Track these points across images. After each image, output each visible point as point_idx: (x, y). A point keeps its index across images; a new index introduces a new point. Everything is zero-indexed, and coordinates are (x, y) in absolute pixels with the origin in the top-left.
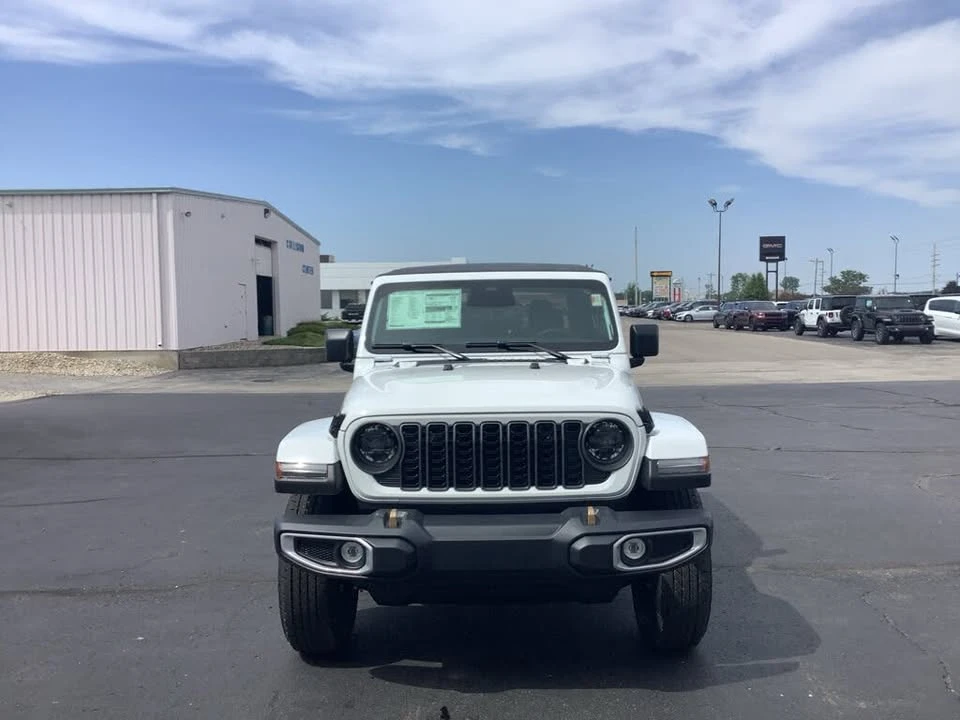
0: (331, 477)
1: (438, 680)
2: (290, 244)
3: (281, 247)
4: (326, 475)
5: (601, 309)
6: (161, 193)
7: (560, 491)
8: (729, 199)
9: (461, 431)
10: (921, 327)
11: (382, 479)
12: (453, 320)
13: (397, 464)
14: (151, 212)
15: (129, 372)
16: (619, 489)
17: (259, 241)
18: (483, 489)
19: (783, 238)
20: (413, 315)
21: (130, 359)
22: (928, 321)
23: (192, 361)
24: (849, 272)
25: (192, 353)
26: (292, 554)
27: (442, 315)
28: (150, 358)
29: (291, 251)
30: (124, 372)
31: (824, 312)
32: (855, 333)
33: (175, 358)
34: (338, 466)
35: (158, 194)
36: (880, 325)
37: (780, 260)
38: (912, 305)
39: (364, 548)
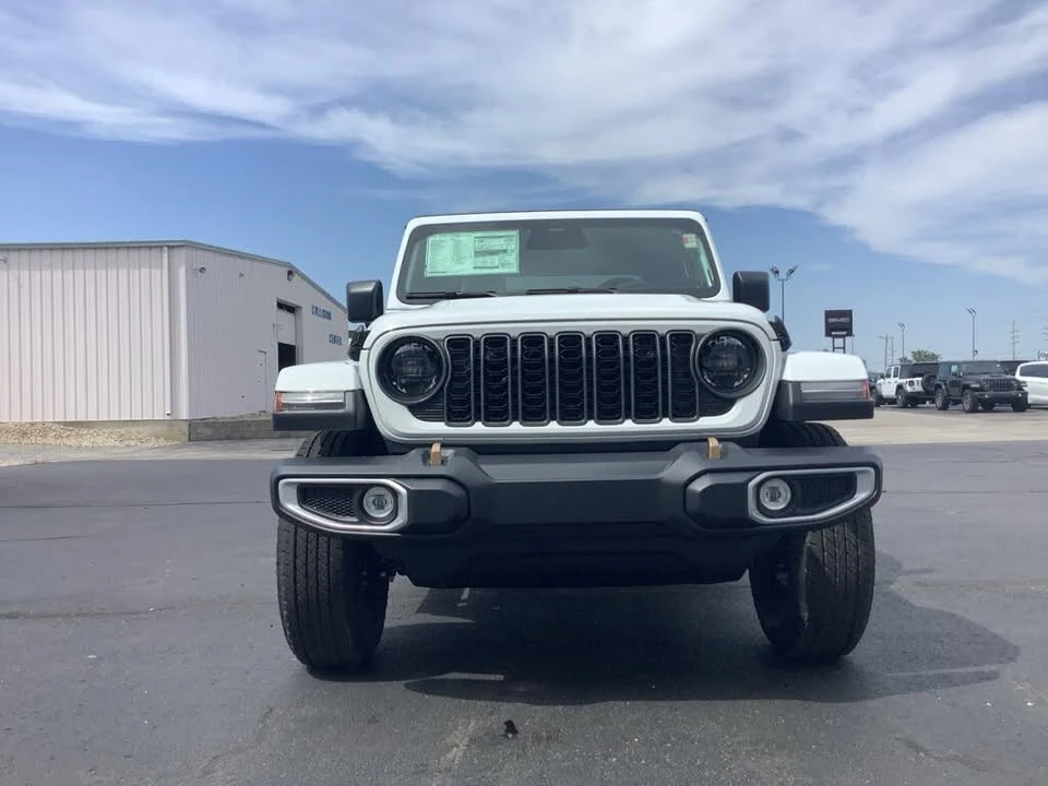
0: (349, 407)
1: (499, 693)
2: (316, 310)
3: (306, 312)
4: (342, 405)
5: (695, 252)
6: (172, 247)
7: (666, 424)
8: (791, 267)
9: (528, 345)
10: (1013, 393)
11: (418, 411)
12: (510, 264)
13: (442, 388)
14: (162, 268)
15: (133, 443)
16: (747, 422)
17: (281, 306)
18: (559, 423)
19: (850, 312)
20: (459, 259)
21: (134, 430)
22: (1020, 386)
23: (203, 431)
24: (919, 353)
25: (205, 423)
26: (293, 507)
27: (496, 260)
28: (159, 429)
29: (316, 318)
30: (126, 443)
31: (904, 381)
32: (939, 402)
33: (186, 429)
34: (360, 395)
35: (169, 247)
36: (966, 391)
37: (847, 335)
38: (1000, 370)
39: (395, 493)
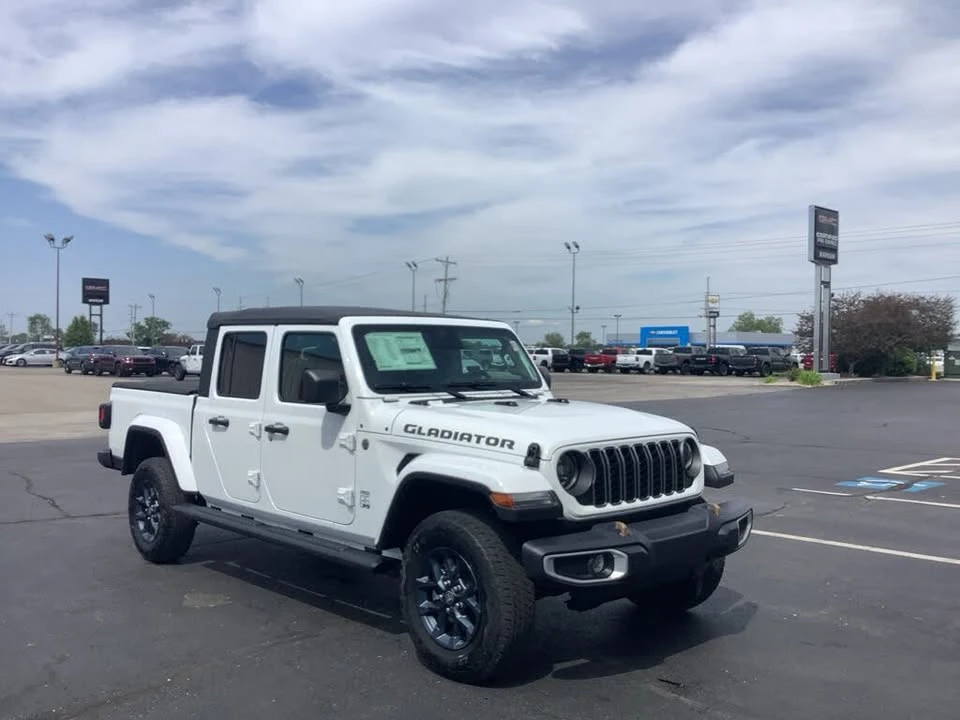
7: (676, 495)
8: (68, 237)
12: (428, 361)
19: (108, 281)
24: (152, 319)
37: (104, 303)
